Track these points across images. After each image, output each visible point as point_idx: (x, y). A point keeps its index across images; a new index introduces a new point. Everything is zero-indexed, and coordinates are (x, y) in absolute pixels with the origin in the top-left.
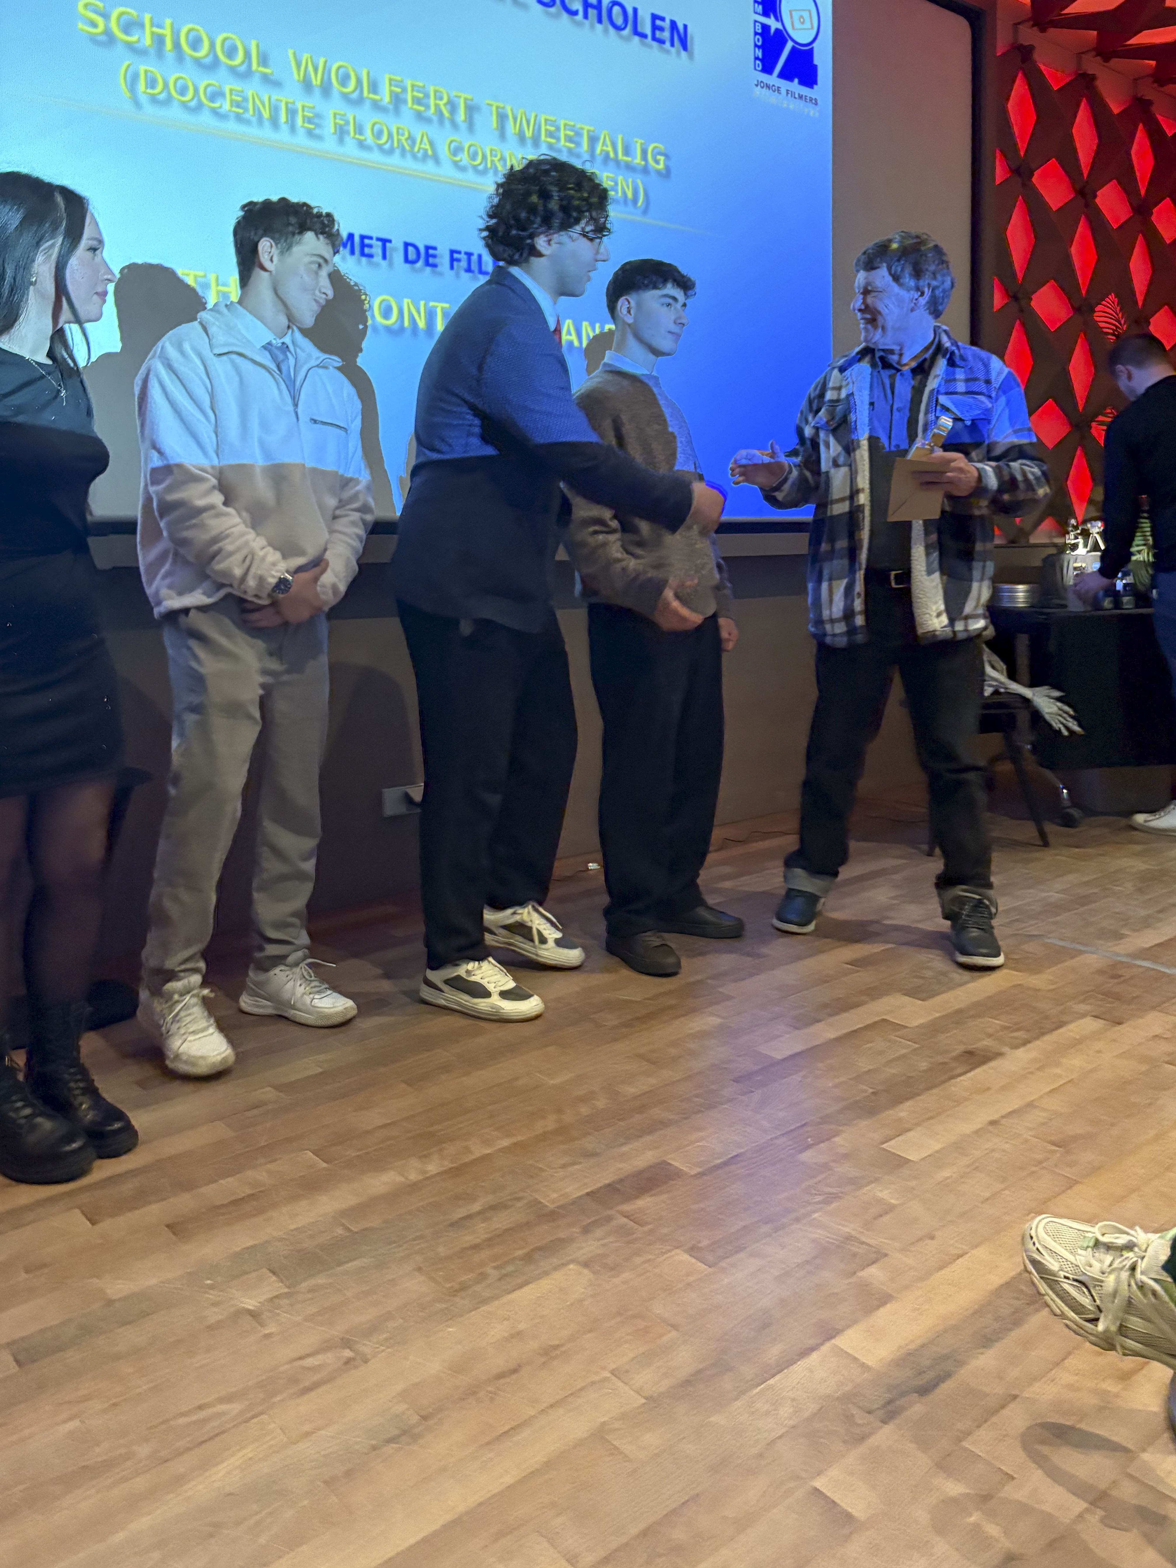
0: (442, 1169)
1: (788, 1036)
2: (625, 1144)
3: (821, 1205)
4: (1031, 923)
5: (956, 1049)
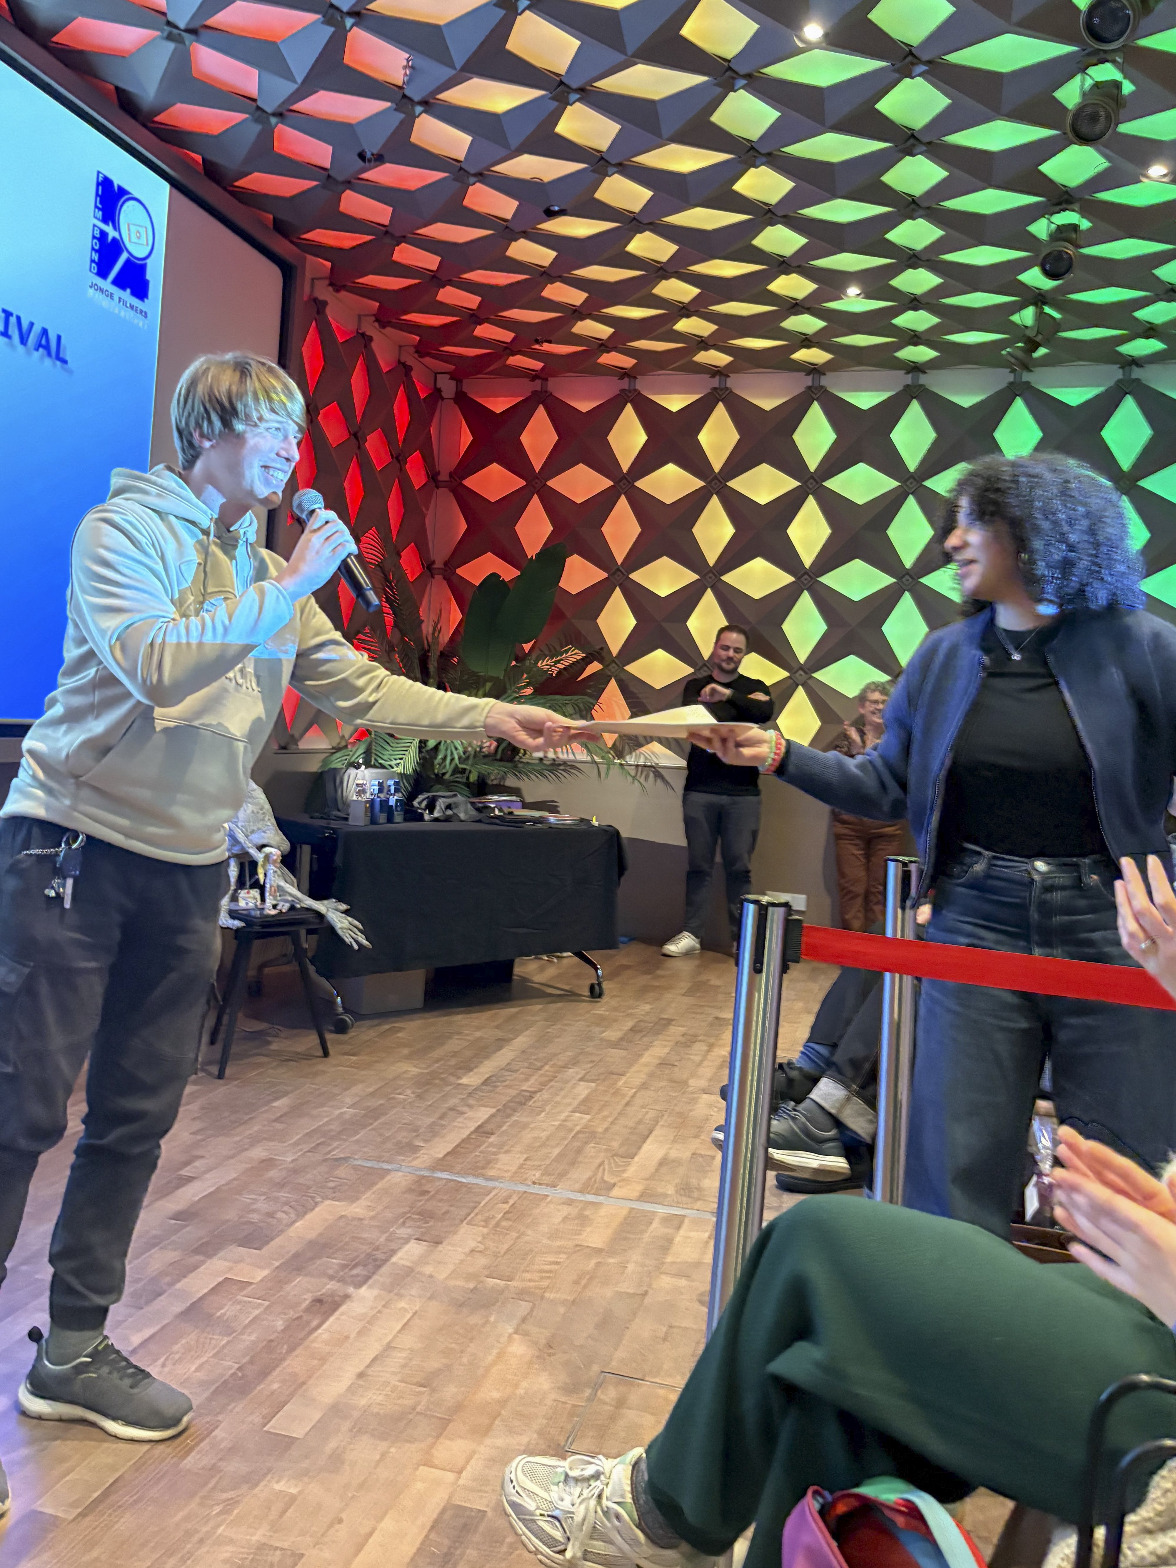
3: (223, 1517)
4: (336, 1144)
5: (305, 1300)
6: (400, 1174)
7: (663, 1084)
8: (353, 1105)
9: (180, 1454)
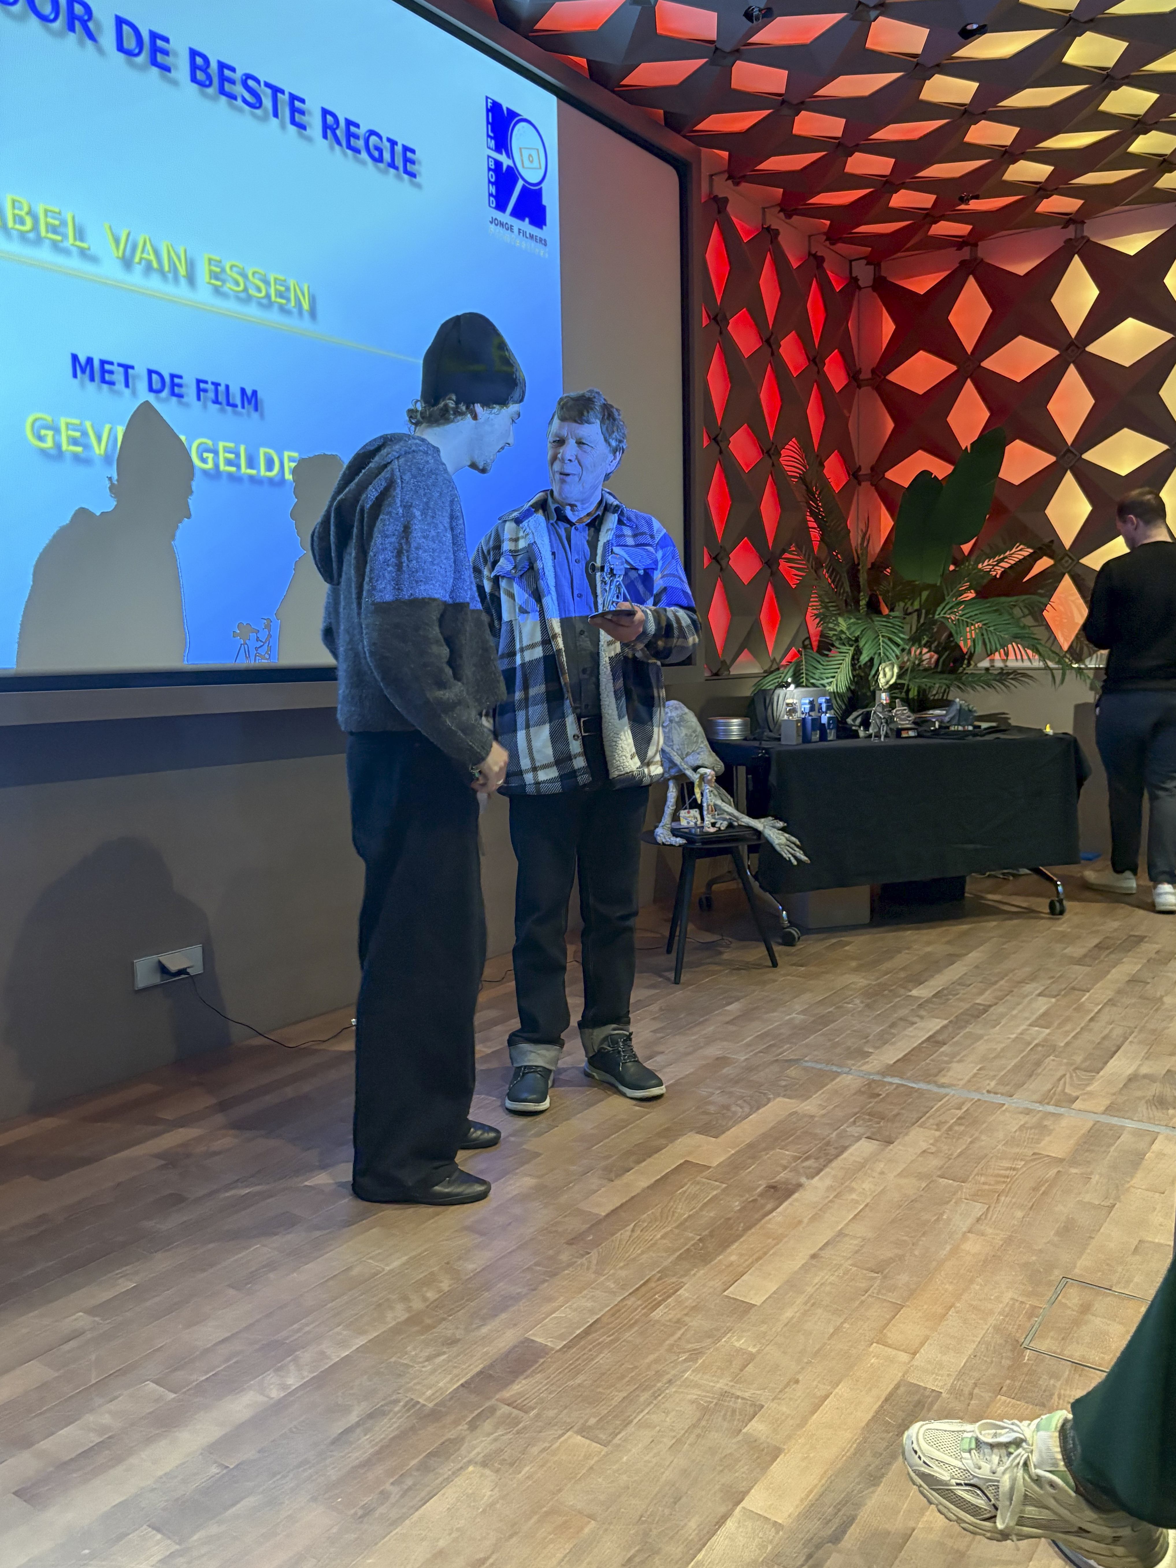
0: (303, 1381)
1: (605, 1189)
2: (482, 1325)
3: (687, 1364)
4: (785, 1047)
5: (760, 1185)
6: (850, 1077)
7: (1133, 1001)
8: (802, 1012)
9: (649, 1306)
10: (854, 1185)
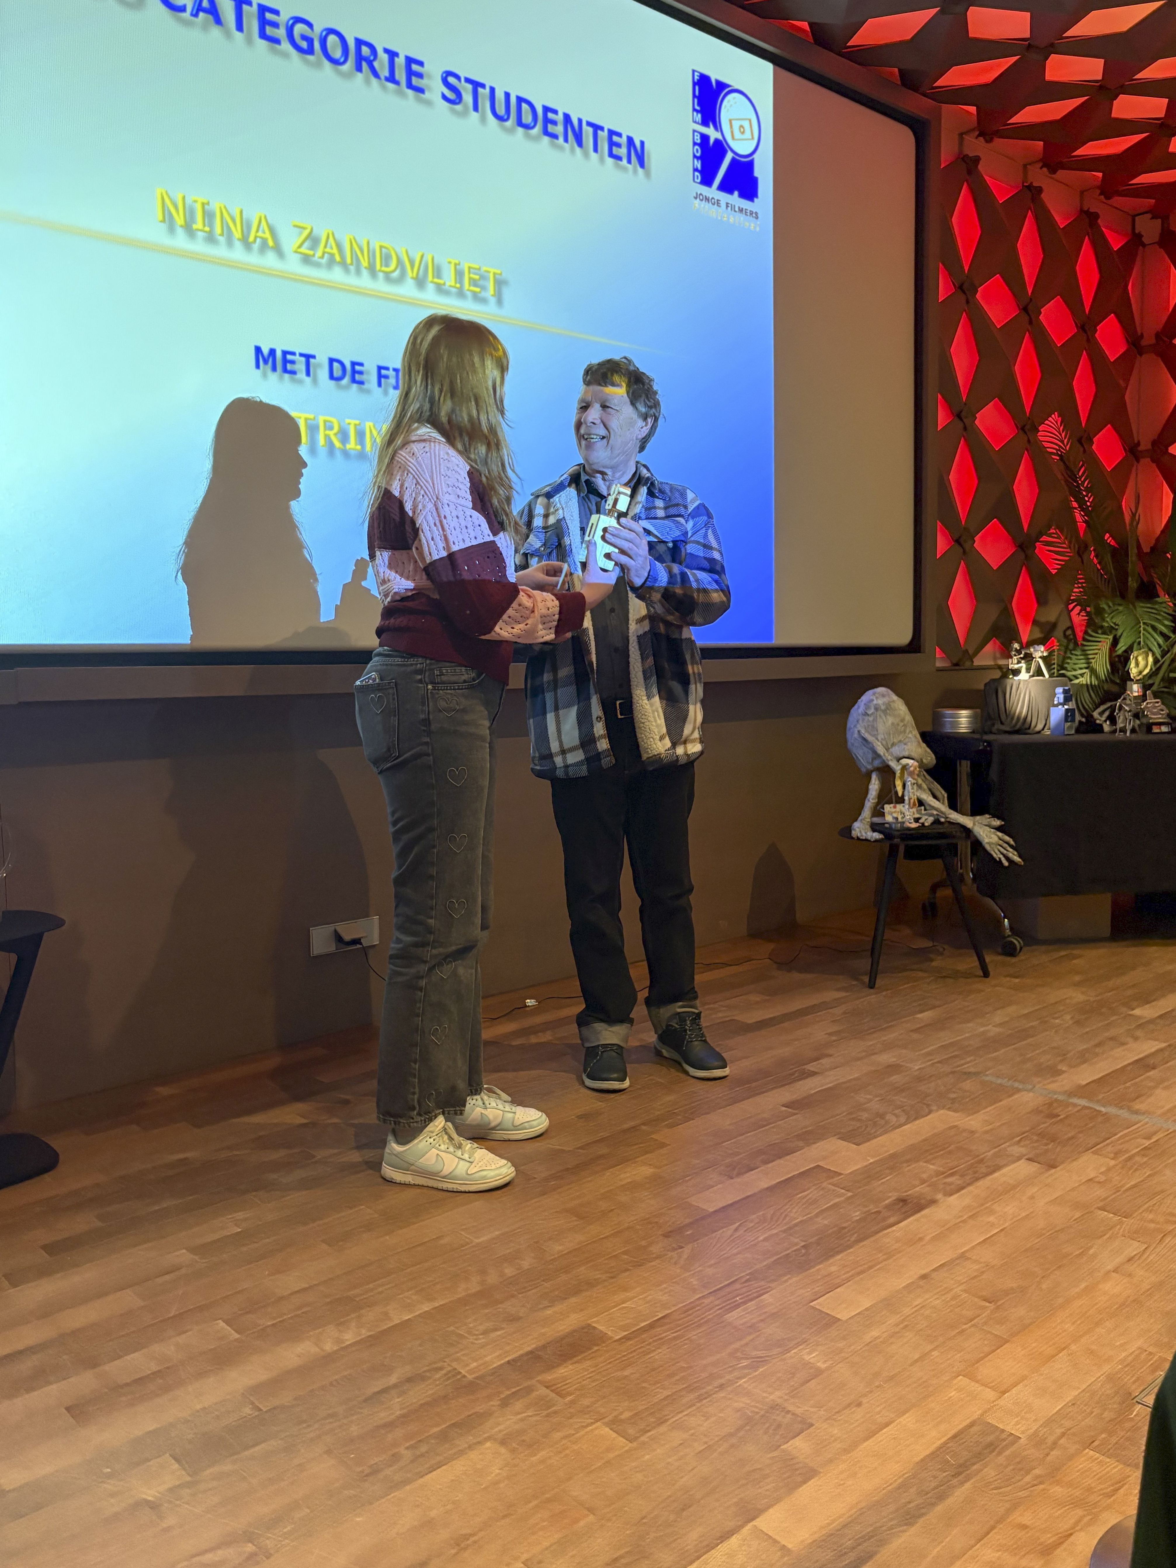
0: (359, 1338)
1: (720, 1186)
2: (549, 1306)
3: (746, 1371)
4: (969, 1059)
5: (890, 1197)
6: (1031, 1094)
8: (1000, 1025)
9: (727, 1308)
10: (996, 1207)
